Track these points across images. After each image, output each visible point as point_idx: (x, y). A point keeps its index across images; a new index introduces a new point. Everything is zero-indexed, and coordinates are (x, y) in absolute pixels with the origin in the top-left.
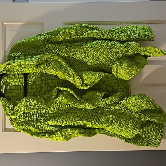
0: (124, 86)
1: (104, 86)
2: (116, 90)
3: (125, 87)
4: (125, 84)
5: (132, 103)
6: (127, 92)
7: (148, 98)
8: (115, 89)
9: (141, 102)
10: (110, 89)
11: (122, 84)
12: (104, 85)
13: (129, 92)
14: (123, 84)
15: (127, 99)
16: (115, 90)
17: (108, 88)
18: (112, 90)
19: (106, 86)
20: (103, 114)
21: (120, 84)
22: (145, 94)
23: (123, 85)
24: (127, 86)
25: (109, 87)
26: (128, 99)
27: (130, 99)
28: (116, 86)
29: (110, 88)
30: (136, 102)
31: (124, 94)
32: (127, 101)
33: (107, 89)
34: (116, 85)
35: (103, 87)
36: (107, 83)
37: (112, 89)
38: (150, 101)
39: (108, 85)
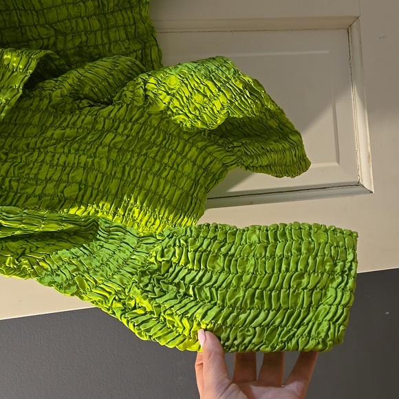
0: (129, 29)
1: (43, 31)
2: (96, 47)
3: (136, 37)
4: (135, 23)
5: (168, 97)
6: (146, 56)
7: (235, 72)
8: (92, 42)
9: (209, 94)
10: (70, 45)
11: (120, 22)
12: (43, 26)
13: (154, 57)
14: (126, 20)
15: (145, 82)
16: (91, 49)
17: (60, 38)
18: (80, 47)
19: (52, 32)
20: (40, 153)
21: (112, 22)
22: (222, 58)
23: (125, 26)
24: (141, 27)
25: (65, 34)
26: (152, 80)
27: (159, 83)
28: (95, 32)
29: (69, 38)
30: (187, 94)
31: (134, 63)
32: (145, 90)
33: (55, 44)
34: (95, 24)
35: (36, 36)
36: (52, 16)
37: (77, 42)
38: (246, 85)
39: (59, 26)
